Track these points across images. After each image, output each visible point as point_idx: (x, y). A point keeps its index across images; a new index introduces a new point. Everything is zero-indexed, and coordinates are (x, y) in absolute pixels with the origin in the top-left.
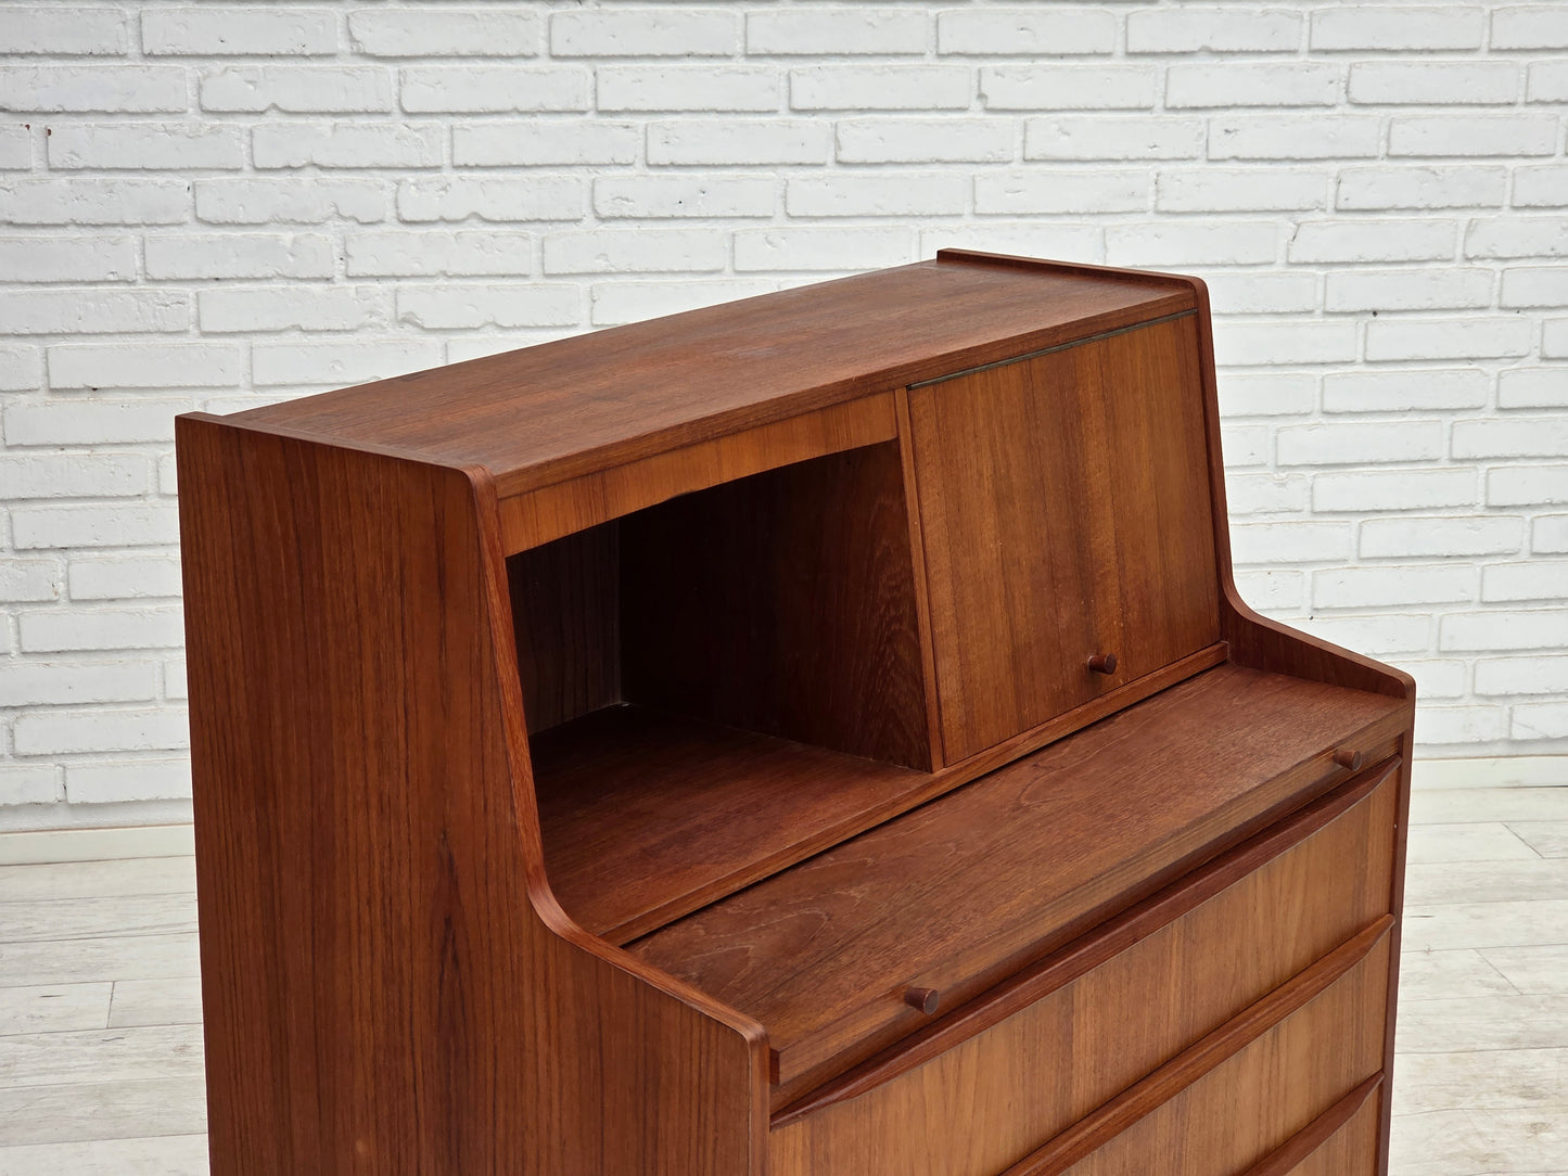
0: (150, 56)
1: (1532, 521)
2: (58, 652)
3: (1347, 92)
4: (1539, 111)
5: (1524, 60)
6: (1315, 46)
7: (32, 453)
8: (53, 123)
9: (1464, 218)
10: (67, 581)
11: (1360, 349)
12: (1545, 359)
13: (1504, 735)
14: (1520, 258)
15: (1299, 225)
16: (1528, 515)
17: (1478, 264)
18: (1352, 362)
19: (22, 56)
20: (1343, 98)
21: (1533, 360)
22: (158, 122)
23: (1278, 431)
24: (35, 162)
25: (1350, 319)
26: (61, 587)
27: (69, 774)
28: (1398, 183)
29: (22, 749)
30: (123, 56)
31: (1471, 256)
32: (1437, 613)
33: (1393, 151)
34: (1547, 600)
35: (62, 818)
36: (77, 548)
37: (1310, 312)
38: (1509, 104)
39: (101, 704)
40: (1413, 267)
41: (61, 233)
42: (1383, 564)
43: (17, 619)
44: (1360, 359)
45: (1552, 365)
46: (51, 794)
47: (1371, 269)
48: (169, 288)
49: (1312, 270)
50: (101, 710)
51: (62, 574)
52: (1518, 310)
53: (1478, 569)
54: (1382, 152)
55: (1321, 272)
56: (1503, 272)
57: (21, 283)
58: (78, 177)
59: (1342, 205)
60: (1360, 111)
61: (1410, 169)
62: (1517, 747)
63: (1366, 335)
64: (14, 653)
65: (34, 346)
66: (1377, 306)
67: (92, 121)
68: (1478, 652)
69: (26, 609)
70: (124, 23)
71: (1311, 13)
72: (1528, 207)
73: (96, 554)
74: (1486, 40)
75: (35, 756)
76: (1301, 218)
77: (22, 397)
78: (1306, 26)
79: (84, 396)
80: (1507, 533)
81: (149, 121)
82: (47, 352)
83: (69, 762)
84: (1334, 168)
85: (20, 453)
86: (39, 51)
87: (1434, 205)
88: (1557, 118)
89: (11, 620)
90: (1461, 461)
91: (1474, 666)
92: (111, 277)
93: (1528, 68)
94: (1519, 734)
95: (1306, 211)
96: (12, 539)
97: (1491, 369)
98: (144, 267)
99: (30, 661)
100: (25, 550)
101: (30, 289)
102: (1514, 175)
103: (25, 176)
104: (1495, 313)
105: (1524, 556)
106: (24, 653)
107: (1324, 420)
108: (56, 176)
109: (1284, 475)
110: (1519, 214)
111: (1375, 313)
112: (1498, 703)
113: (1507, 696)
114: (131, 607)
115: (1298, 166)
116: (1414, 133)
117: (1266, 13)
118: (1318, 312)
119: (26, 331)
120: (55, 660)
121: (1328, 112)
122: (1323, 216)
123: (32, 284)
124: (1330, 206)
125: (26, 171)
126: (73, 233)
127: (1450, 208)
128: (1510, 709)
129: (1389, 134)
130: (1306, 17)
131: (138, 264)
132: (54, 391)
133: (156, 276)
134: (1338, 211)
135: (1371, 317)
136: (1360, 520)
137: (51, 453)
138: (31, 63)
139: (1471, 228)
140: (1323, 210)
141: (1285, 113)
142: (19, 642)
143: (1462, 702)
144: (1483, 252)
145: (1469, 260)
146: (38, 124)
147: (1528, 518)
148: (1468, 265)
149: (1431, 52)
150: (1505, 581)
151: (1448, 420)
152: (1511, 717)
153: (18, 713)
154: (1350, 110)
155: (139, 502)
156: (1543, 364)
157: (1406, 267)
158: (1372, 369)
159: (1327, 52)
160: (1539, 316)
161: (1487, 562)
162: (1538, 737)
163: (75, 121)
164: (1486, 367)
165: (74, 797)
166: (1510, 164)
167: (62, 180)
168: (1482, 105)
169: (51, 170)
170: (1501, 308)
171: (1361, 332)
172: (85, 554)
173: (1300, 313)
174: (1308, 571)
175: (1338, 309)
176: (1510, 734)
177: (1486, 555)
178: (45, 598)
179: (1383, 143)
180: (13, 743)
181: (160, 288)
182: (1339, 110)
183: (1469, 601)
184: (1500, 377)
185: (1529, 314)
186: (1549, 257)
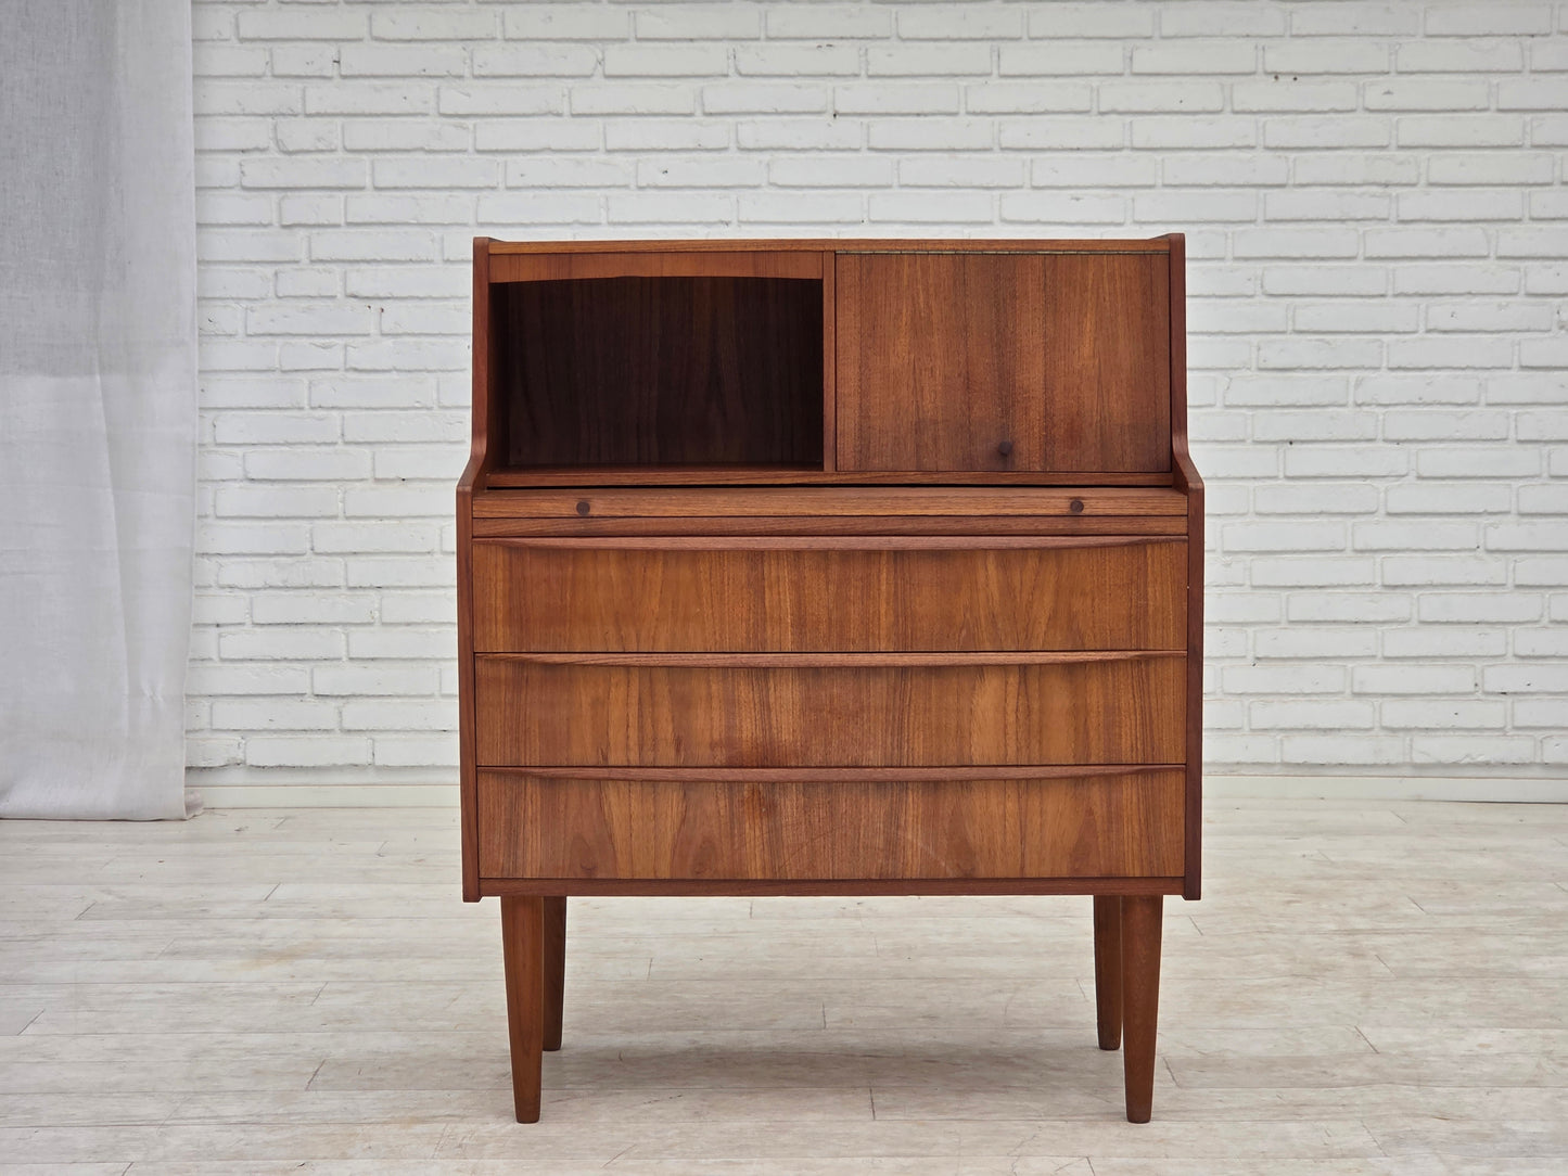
0: (448, 261)
1: (1418, 598)
2: (372, 659)
3: (1262, 287)
4: (1403, 301)
5: (1391, 265)
6: (1237, 255)
7: (362, 522)
8: (385, 304)
9: (1354, 375)
10: (380, 611)
11: (1281, 468)
12: (1420, 478)
13: (1408, 760)
14: (1396, 405)
15: (1231, 379)
16: (1415, 593)
17: (1365, 409)
18: (1275, 478)
19: (368, 262)
20: (1259, 291)
21: (1412, 478)
22: (451, 303)
23: (1223, 526)
24: (373, 330)
25: (1274, 447)
26: (377, 615)
27: (377, 744)
28: (1303, 351)
29: (347, 725)
30: (431, 262)
31: (1359, 402)
32: (1350, 665)
33: (1298, 327)
34: (1434, 658)
35: (371, 777)
36: (388, 588)
37: (1243, 441)
38: (1382, 296)
39: (399, 696)
40: (1317, 410)
41: (387, 376)
42: (1307, 626)
43: (347, 636)
44: (1281, 475)
45: (1425, 482)
46: (364, 759)
47: (1286, 411)
48: (454, 412)
49: (1244, 411)
50: (399, 700)
51: (376, 606)
52: (1398, 442)
53: (1380, 633)
54: (1290, 328)
55: (1249, 413)
56: (1384, 414)
57: (360, 408)
58: (399, 339)
59: (1263, 365)
60: (1272, 300)
61: (1310, 340)
62: (1421, 769)
63: (1285, 457)
64: (345, 659)
65: (366, 450)
66: (1293, 438)
67: (410, 304)
68: (1384, 695)
69: (353, 629)
70: (432, 241)
71: (1233, 233)
72: (1399, 368)
73: (399, 592)
74: (1361, 252)
75: (355, 731)
76: (1233, 374)
77: (357, 484)
78: (1230, 241)
79: (397, 484)
80: (1399, 605)
81: (446, 303)
82: (374, 454)
83: (377, 736)
84: (1255, 339)
85: (354, 522)
86: (379, 258)
87: (1329, 366)
88: (1419, 306)
89: (343, 637)
90: (1362, 551)
91: (1380, 706)
92: (417, 405)
93: (1394, 270)
94: (1419, 759)
95: (1236, 369)
96: (346, 580)
97: (1380, 484)
98: (438, 399)
99: (356, 664)
100: (355, 588)
101: (364, 412)
102: (1388, 346)
103: (365, 339)
104: (1382, 444)
105: (1414, 623)
106: (351, 659)
107: (1257, 519)
108: (385, 338)
109: (1228, 558)
110: (1394, 374)
111: (1291, 443)
112: (1401, 734)
113: (1407, 730)
114: (422, 629)
115: (1229, 338)
116: (1313, 314)
117: (1200, 232)
118: (1249, 441)
119: (361, 440)
120: (371, 665)
121: (1249, 300)
122: (1249, 373)
123: (367, 409)
124: (1254, 366)
125: (365, 335)
126: (394, 375)
127: (1341, 368)
128: (1411, 740)
129: (1294, 316)
130: (1230, 235)
131: (435, 396)
132: (377, 480)
133: (447, 404)
134: (1260, 369)
135: (1289, 445)
136: (1288, 593)
137: (373, 522)
138: (373, 267)
139: (1359, 383)
140: (1249, 369)
141: (1218, 301)
142: (348, 651)
143: (1372, 733)
144: (1368, 400)
145: (1359, 405)
146: (376, 305)
147: (1415, 596)
148: (1358, 409)
149: (1322, 259)
150: (1398, 642)
151: (1350, 521)
152: (1411, 746)
153: (344, 701)
154: (1265, 299)
155: (429, 557)
156: (1419, 482)
157: (1311, 410)
158: (1292, 483)
159: (1246, 259)
160: (1414, 447)
161: (1385, 627)
162: (1433, 761)
163: (398, 303)
164: (1376, 483)
165: (378, 762)
166: (1385, 338)
167: (389, 342)
168: (1362, 296)
169: (383, 335)
170: (1385, 441)
171: (1281, 456)
172: (393, 592)
173: (1235, 441)
174: (1250, 630)
175: (1263, 439)
176: (1411, 758)
177: (1384, 622)
178: (366, 621)
179: (1290, 323)
180: (341, 722)
181: (448, 413)
182: (1257, 299)
183: (1374, 657)
184: (1387, 490)
185: (1406, 445)
186: (1419, 404)
